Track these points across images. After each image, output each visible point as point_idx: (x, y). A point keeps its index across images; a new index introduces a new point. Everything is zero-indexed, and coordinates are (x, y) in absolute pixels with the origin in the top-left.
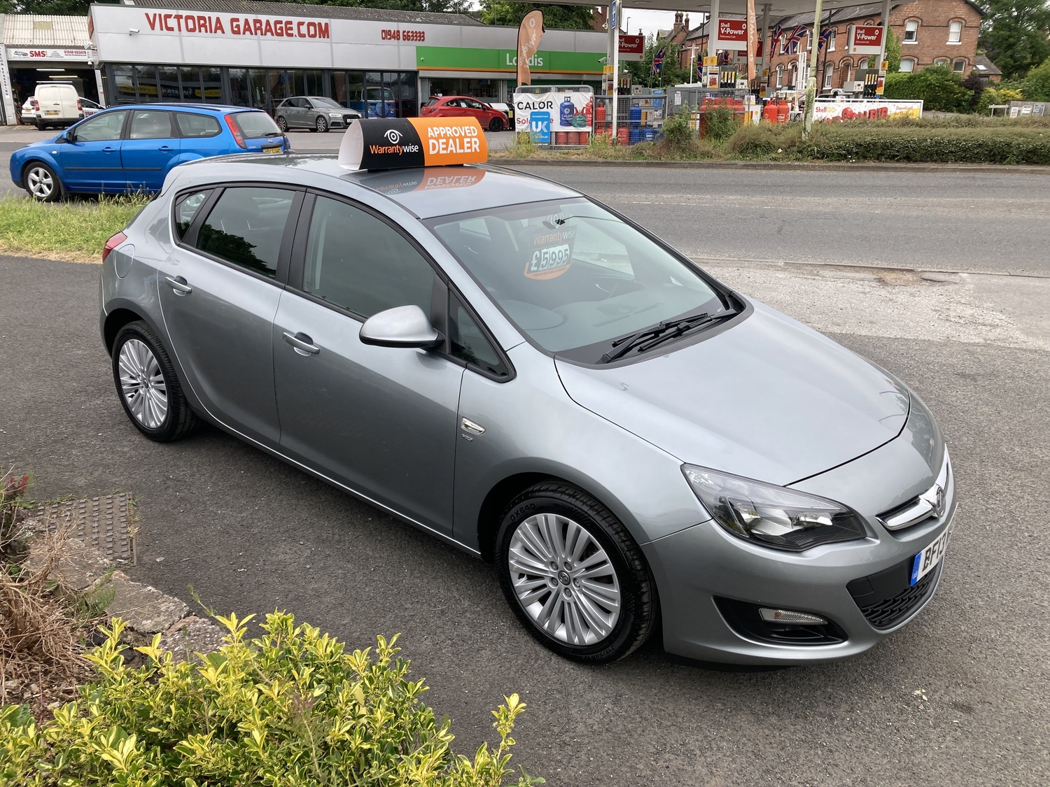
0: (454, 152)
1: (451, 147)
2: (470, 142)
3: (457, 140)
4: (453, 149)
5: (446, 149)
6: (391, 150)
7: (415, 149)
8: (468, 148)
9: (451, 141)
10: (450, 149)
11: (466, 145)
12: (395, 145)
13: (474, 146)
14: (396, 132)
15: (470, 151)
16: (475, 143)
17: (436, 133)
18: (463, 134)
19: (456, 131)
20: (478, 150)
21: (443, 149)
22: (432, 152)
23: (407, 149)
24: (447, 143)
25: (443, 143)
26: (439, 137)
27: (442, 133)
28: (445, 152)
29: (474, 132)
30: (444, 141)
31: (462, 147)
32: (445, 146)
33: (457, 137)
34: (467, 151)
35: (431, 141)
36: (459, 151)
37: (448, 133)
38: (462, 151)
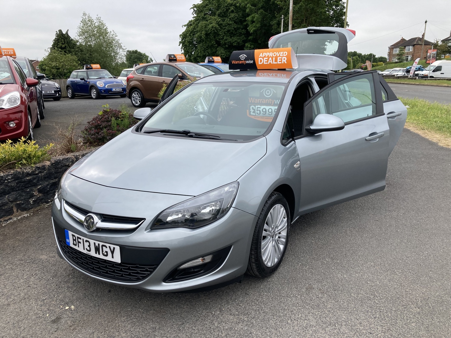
0: (272, 63)
1: (270, 61)
2: (281, 59)
3: (274, 58)
4: (271, 62)
5: (267, 62)
6: (241, 62)
7: (252, 62)
8: (279, 61)
9: (270, 59)
10: (269, 62)
11: (278, 60)
12: (243, 60)
13: (283, 61)
14: (245, 55)
15: (281, 63)
16: (284, 59)
17: (264, 55)
18: (278, 55)
19: (275, 54)
20: (286, 63)
21: (266, 62)
22: (260, 63)
23: (247, 62)
24: (268, 60)
25: (266, 60)
26: (265, 57)
27: (267, 55)
28: (267, 63)
29: (285, 54)
30: (267, 58)
31: (276, 61)
32: (266, 61)
33: (274, 57)
34: (279, 63)
35: (260, 59)
36: (274, 63)
37: (270, 55)
38: (276, 63)
